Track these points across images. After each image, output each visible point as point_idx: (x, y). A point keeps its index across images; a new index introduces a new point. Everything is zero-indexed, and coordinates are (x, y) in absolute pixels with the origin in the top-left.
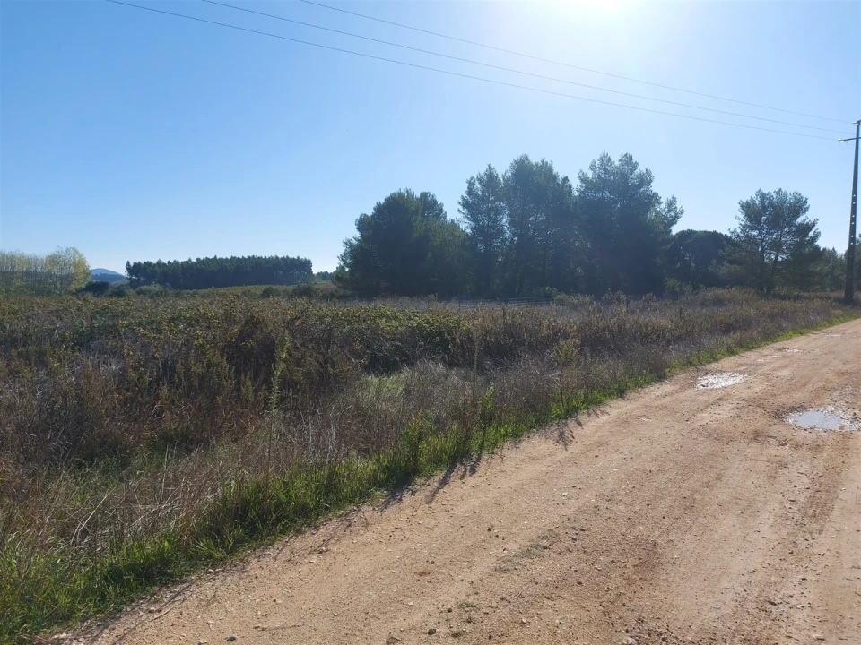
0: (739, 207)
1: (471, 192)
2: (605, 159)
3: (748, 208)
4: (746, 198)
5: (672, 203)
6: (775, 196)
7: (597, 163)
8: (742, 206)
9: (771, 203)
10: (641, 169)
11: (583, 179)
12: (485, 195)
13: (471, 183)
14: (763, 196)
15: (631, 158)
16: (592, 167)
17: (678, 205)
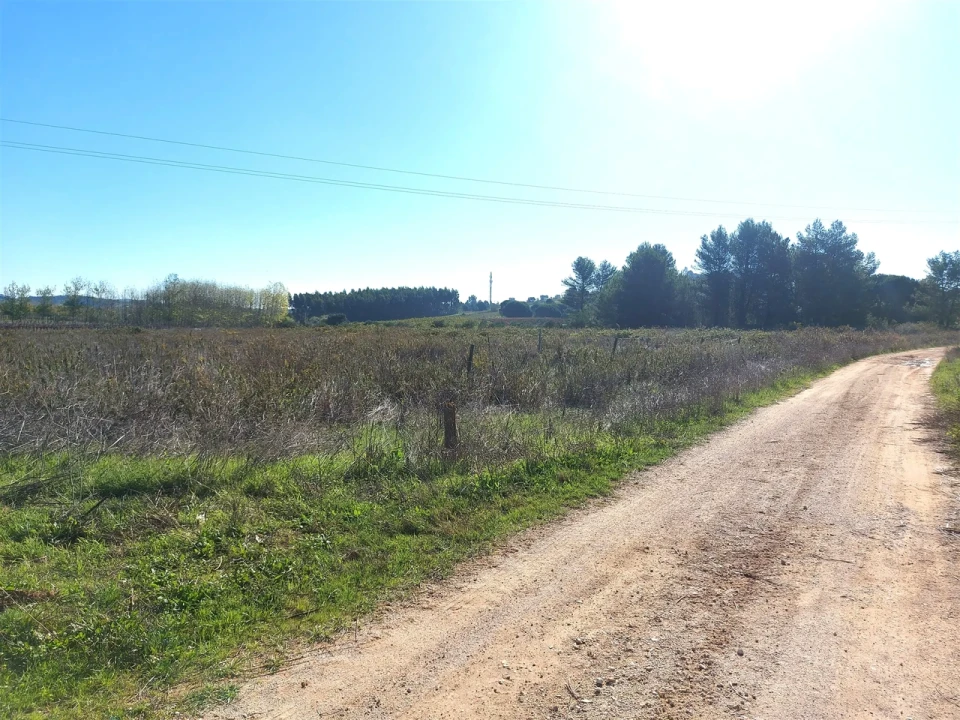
0: (926, 263)
1: (705, 246)
2: (817, 225)
3: (933, 263)
4: (932, 256)
5: (871, 256)
6: (953, 255)
7: (811, 227)
8: (929, 262)
9: (951, 261)
10: (849, 232)
11: (801, 239)
12: (715, 249)
13: (704, 239)
14: (945, 256)
15: (841, 224)
16: (808, 229)
17: (876, 258)
